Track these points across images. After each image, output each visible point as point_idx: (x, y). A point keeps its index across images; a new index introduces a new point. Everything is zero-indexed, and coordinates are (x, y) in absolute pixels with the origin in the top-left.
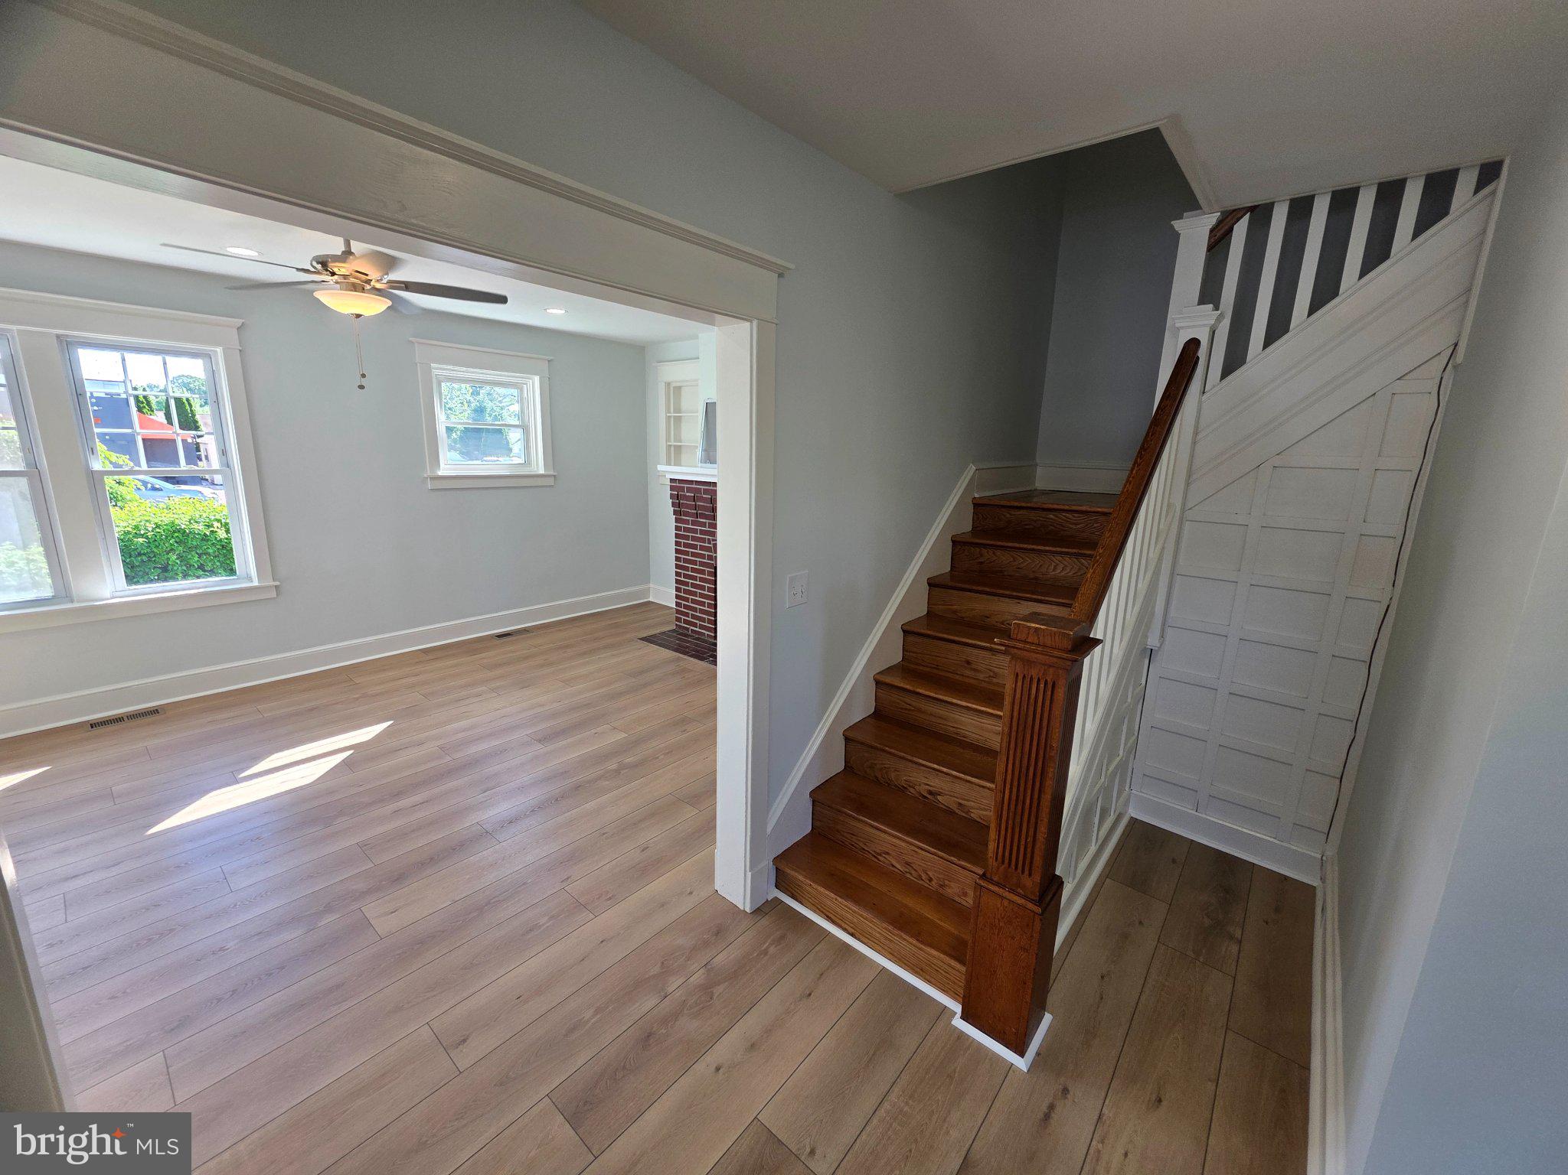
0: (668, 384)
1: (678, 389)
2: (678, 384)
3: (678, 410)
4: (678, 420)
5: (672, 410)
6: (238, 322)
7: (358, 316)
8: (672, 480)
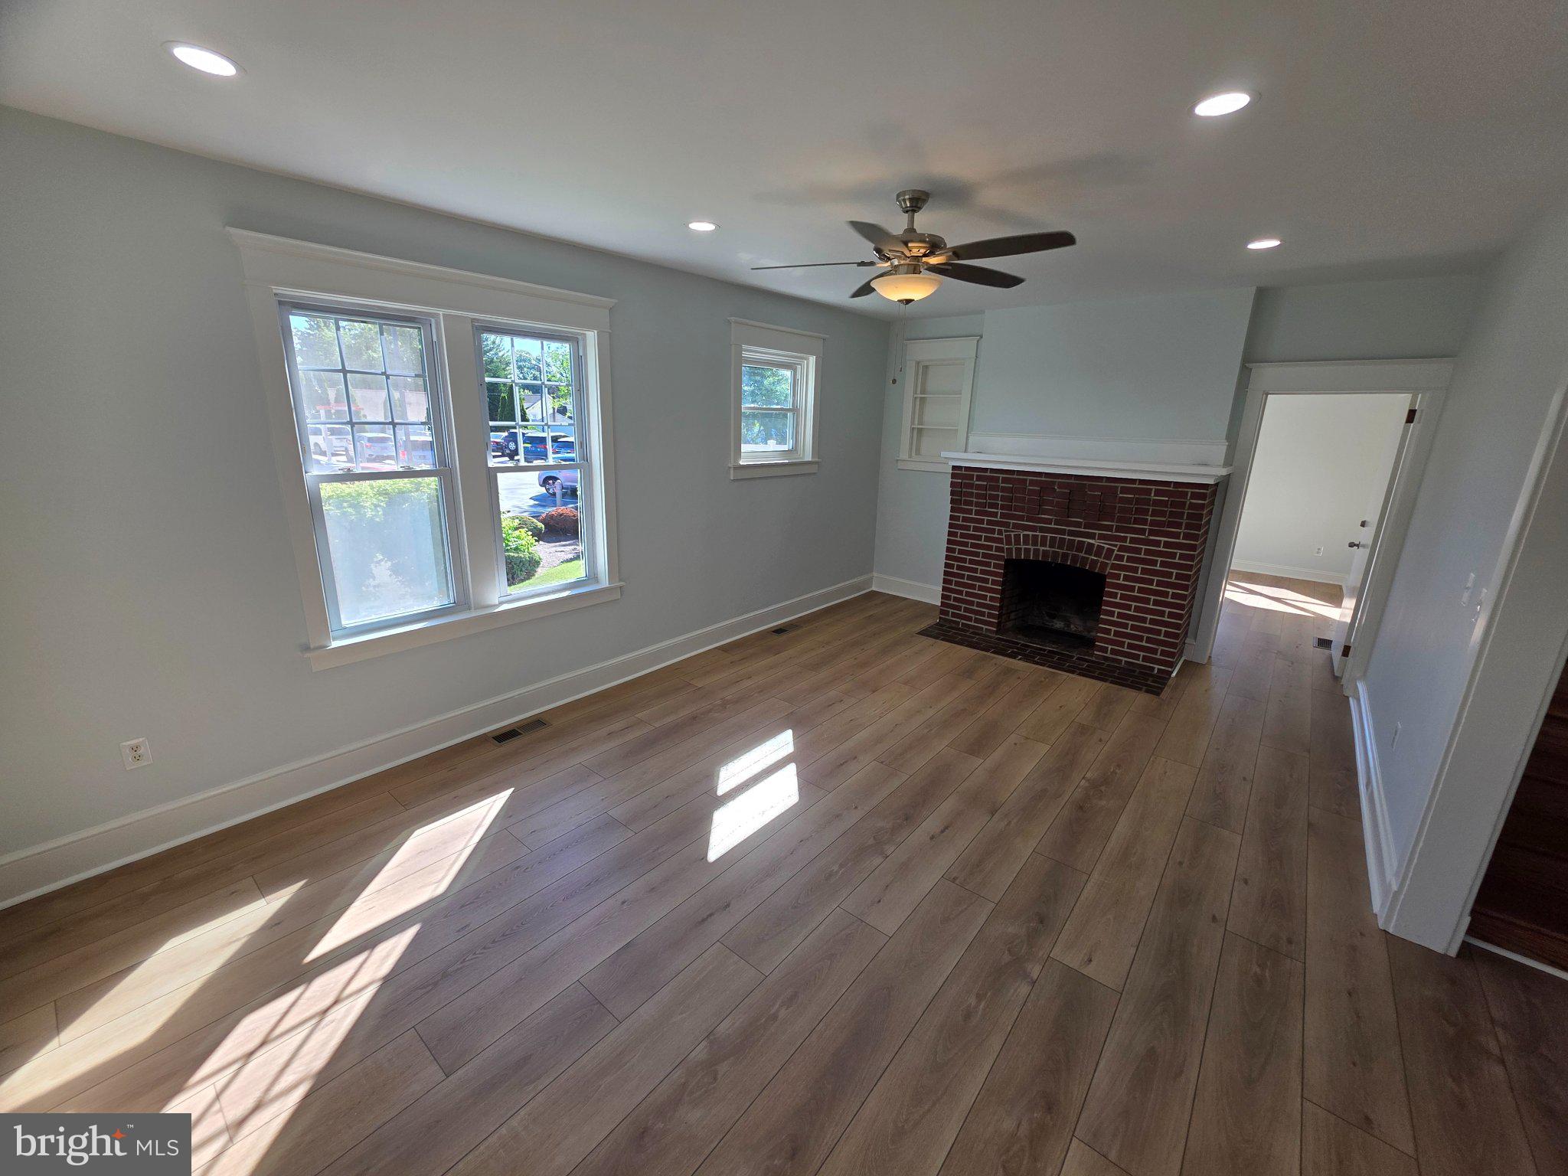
0: (918, 363)
1: (926, 367)
2: (928, 364)
3: (923, 392)
4: (923, 400)
5: (919, 392)
6: (612, 301)
7: (908, 301)
8: (954, 468)
